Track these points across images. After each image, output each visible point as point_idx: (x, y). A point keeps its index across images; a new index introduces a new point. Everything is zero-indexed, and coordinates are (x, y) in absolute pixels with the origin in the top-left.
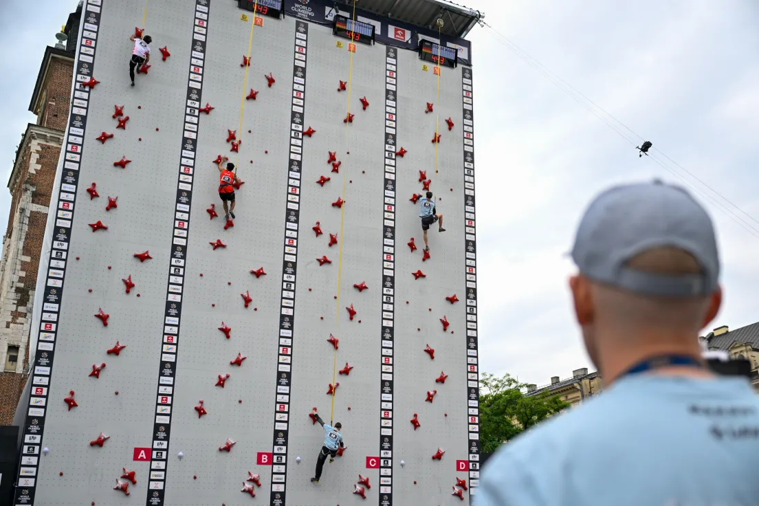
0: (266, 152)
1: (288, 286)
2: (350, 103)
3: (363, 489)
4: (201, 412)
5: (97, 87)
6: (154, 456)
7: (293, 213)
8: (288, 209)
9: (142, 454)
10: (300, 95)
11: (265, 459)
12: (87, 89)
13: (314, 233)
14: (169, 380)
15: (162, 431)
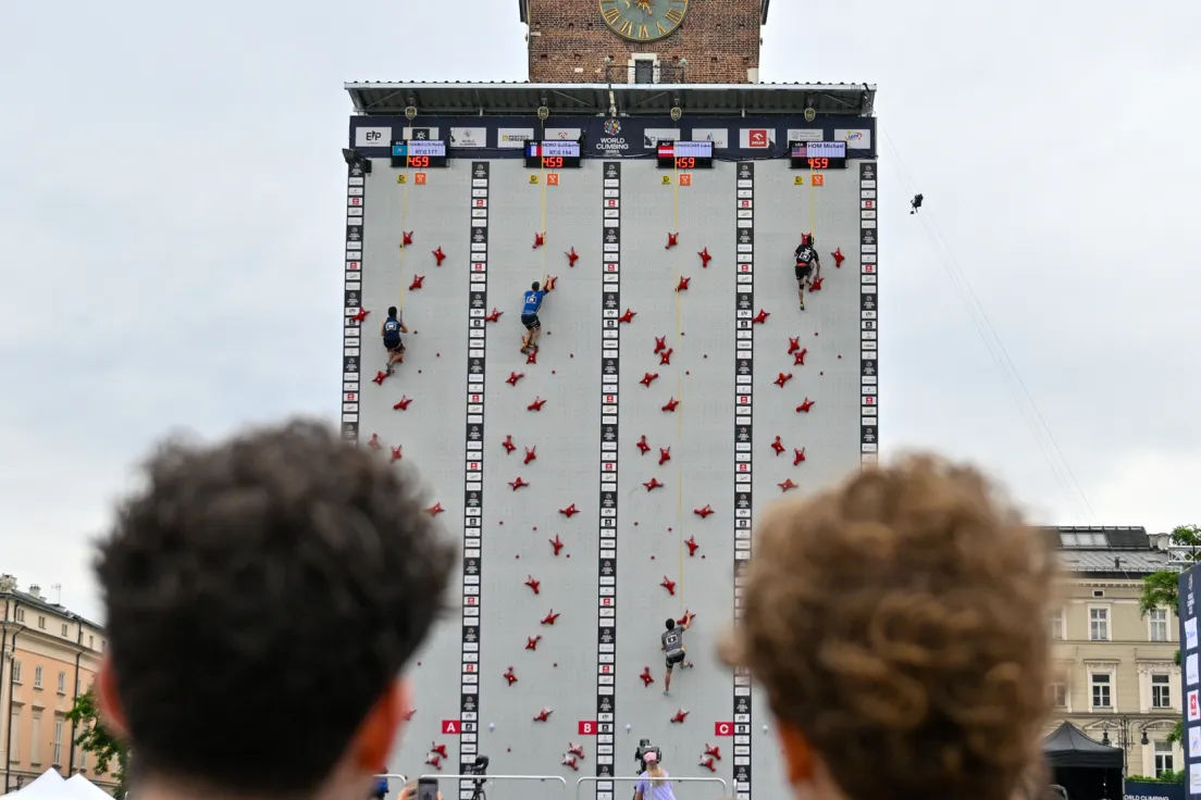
0: (572, 356)
1: (608, 523)
2: (684, 261)
3: (711, 760)
4: (511, 679)
5: (367, 318)
6: (464, 728)
7: (610, 429)
8: (603, 425)
9: (451, 727)
10: (613, 267)
11: (587, 728)
12: (357, 323)
13: (639, 451)
14: (474, 646)
15: (470, 701)
